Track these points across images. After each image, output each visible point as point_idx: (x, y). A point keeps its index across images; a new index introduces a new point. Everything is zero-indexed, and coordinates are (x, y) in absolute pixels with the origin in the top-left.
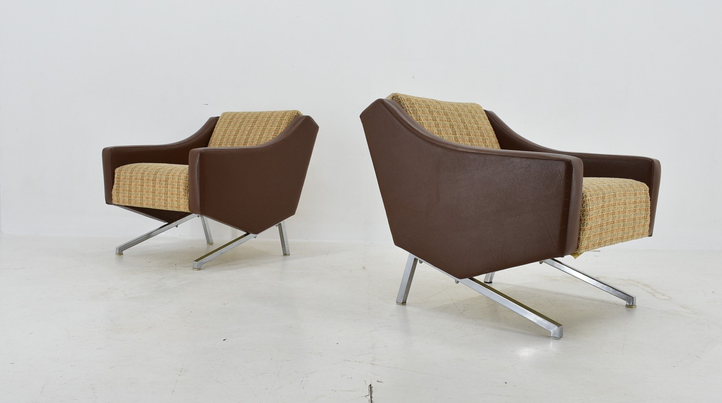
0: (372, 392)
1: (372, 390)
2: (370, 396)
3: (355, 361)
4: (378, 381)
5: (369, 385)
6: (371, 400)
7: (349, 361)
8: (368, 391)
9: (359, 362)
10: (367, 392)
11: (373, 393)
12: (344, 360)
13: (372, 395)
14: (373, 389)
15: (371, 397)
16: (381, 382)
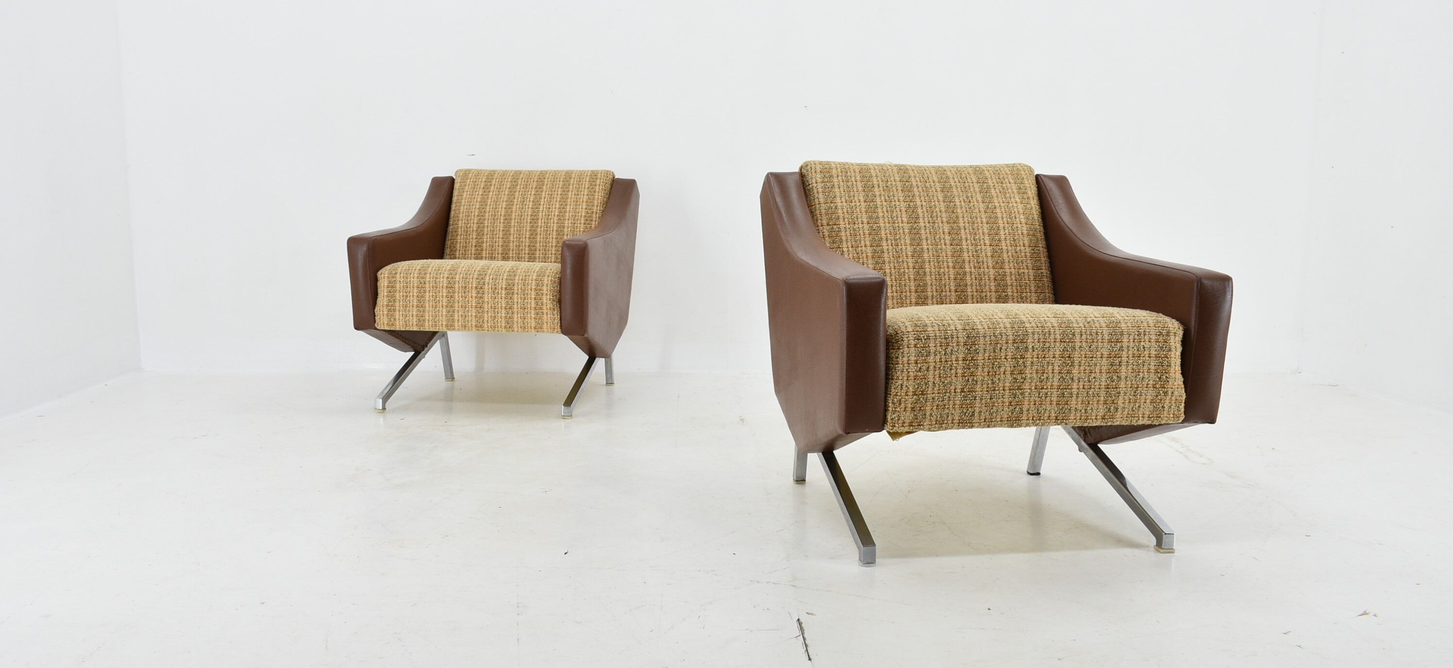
0: (803, 630)
1: (802, 628)
2: (801, 636)
3: (768, 582)
4: (807, 613)
5: (797, 619)
6: (805, 643)
7: (758, 582)
8: (797, 628)
9: (774, 584)
10: (797, 632)
11: (805, 632)
12: (751, 581)
13: (805, 636)
14: (803, 625)
15: (804, 639)
16: (812, 614)
